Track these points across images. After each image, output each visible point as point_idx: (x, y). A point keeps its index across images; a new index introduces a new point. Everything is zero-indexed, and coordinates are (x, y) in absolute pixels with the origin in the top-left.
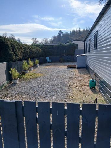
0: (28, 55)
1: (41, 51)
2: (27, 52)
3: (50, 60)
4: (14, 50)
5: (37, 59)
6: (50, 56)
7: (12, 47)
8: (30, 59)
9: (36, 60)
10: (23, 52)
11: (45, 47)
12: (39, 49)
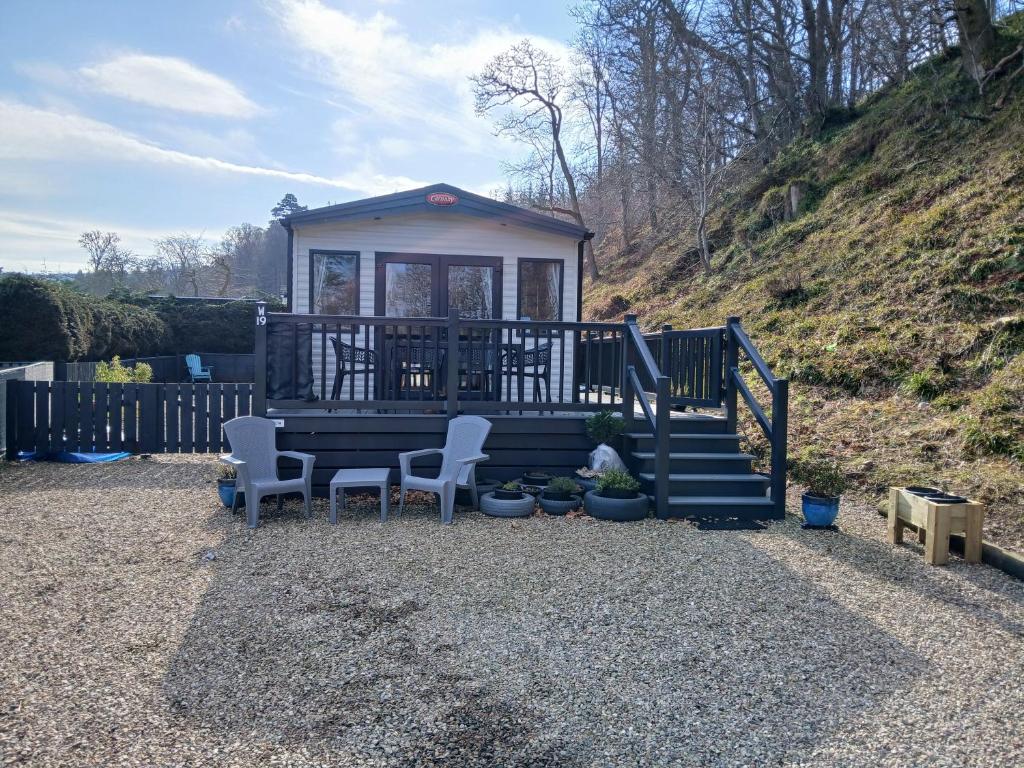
0: (106, 341)
1: (161, 327)
2: (105, 329)
3: (203, 371)
4: (72, 324)
5: (143, 362)
6: (205, 350)
7: (66, 314)
8: (117, 358)
9: (139, 364)
10: (92, 330)
11: (181, 311)
12: (153, 315)
